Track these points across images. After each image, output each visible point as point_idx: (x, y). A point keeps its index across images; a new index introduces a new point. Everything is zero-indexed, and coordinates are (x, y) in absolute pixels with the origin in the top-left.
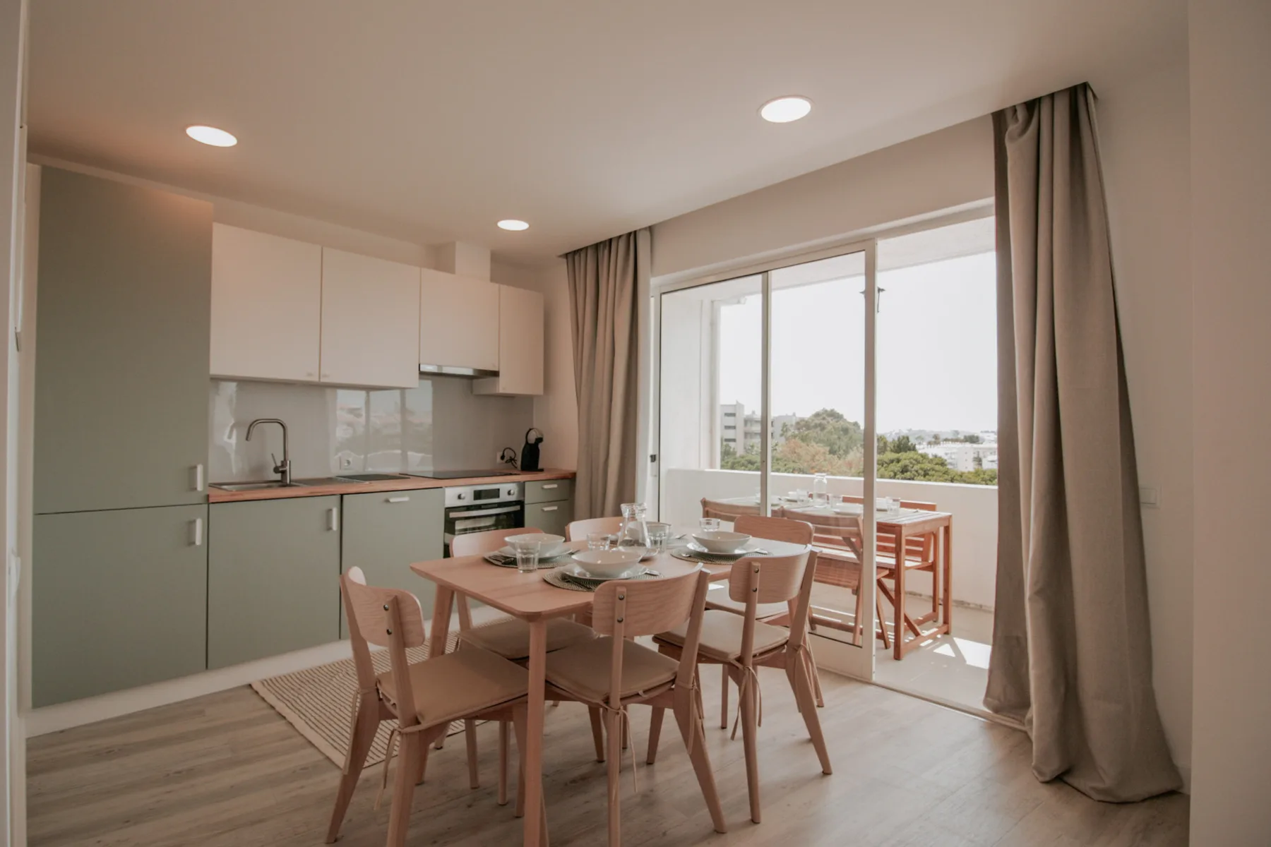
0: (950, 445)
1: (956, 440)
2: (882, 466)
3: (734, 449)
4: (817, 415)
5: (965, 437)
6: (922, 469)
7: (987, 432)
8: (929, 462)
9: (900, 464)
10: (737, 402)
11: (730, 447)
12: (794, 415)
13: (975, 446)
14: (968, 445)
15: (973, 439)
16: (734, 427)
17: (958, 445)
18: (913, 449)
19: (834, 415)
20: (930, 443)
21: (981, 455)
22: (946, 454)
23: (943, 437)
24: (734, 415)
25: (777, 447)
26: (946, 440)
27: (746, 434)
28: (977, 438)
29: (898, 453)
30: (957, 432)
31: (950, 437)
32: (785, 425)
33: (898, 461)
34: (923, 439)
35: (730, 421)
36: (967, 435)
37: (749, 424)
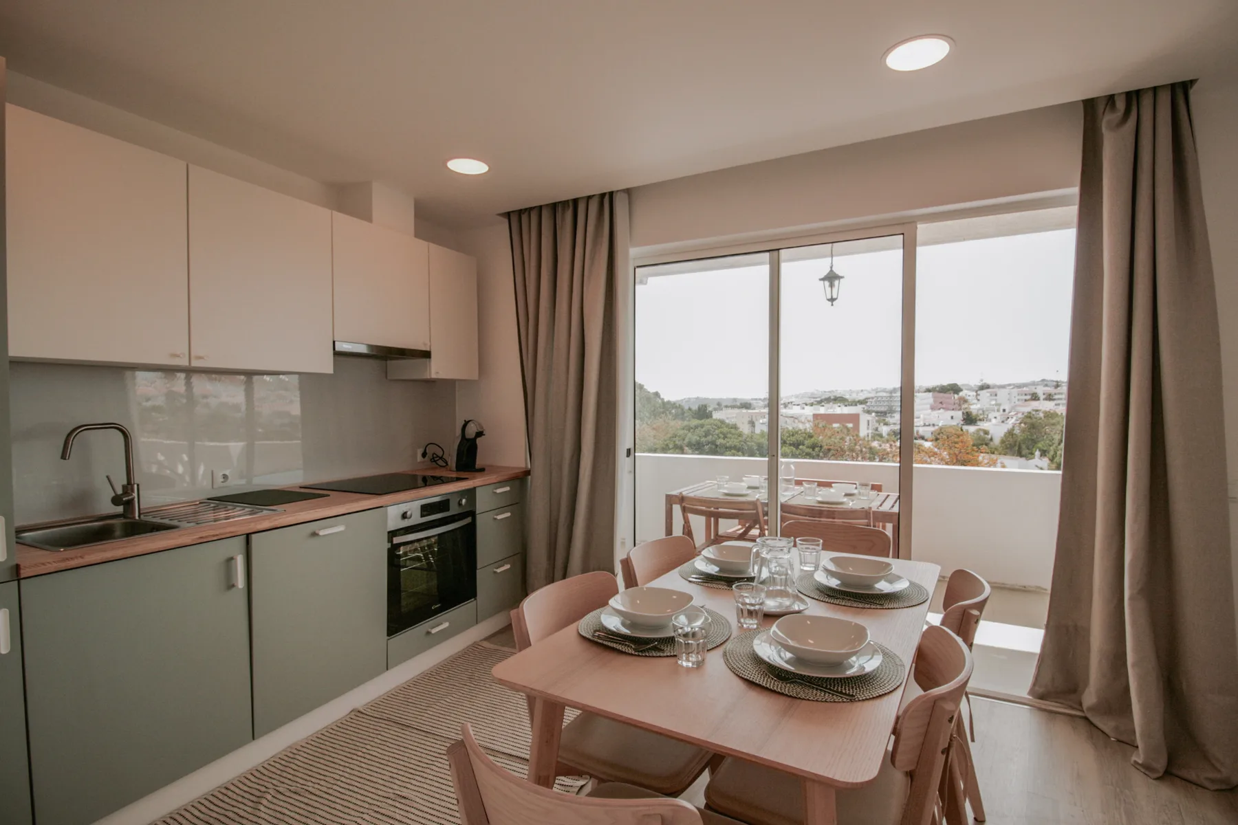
0: (730, 411)
1: (733, 407)
2: (689, 431)
5: (741, 404)
6: (721, 433)
7: (756, 399)
8: (726, 427)
9: (704, 429)
13: (749, 411)
14: (744, 411)
15: (746, 405)
17: (736, 411)
18: (709, 416)
20: (715, 410)
21: (754, 419)
22: (727, 418)
23: (724, 404)
26: (726, 407)
28: (750, 404)
29: (701, 420)
30: (735, 400)
31: (729, 405)
33: (702, 426)
36: (743, 402)
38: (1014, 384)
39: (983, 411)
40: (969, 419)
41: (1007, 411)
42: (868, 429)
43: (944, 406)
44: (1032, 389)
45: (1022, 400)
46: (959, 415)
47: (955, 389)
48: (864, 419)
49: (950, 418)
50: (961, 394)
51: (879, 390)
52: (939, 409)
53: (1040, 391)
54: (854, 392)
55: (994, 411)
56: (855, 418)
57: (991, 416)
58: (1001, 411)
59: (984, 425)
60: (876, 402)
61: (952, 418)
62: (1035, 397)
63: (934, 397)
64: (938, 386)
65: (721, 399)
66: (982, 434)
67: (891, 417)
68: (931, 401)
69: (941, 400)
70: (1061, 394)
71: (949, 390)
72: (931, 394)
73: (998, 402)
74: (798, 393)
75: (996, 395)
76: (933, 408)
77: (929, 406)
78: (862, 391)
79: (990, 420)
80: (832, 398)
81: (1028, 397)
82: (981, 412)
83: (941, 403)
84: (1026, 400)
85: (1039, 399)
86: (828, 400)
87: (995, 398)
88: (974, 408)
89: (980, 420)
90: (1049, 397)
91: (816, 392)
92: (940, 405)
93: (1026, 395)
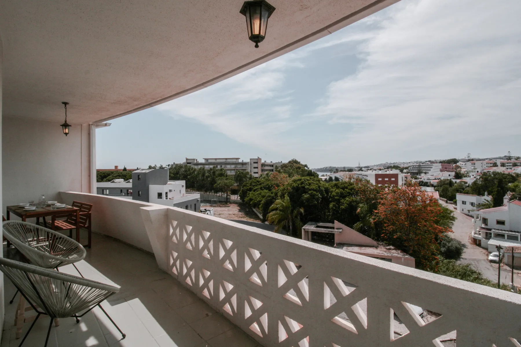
0: (342, 173)
1: (344, 171)
3: (254, 176)
4: (290, 162)
10: (258, 157)
11: (252, 176)
12: (281, 162)
13: (350, 173)
15: (350, 170)
16: (257, 168)
17: (345, 173)
19: (296, 162)
20: (334, 172)
21: (351, 177)
22: (340, 176)
23: (339, 169)
24: (257, 163)
25: (271, 175)
26: (341, 171)
27: (262, 170)
28: (352, 170)
30: (344, 168)
32: (276, 166)
34: (332, 171)
35: (256, 165)
36: (349, 169)
37: (263, 167)
38: (489, 159)
39: (467, 172)
40: (458, 176)
41: (479, 172)
42: (402, 181)
43: (447, 170)
44: (494, 161)
45: (489, 166)
46: (453, 174)
47: (455, 161)
48: (401, 176)
49: (448, 176)
50: (458, 164)
51: (418, 162)
52: (445, 171)
53: (499, 162)
54: (405, 163)
55: (473, 172)
56: (396, 176)
57: (471, 174)
58: (476, 172)
59: (465, 179)
60: (413, 168)
61: (449, 175)
62: (495, 165)
63: (442, 165)
64: (446, 160)
65: (338, 167)
66: (463, 183)
67: (420, 175)
68: (441, 167)
69: (445, 167)
70: (511, 163)
71: (451, 162)
72: (440, 164)
73: (476, 168)
74: (378, 164)
75: (475, 164)
76: (441, 171)
77: (439, 170)
78: (409, 163)
79: (470, 177)
80: (393, 166)
81: (492, 165)
82: (466, 172)
83: (446, 168)
84: (491, 166)
85: (497, 166)
86: (388, 168)
87: (474, 165)
88: (463, 171)
89: (465, 177)
90: (503, 165)
91: (386, 164)
92: (445, 169)
93: (491, 164)
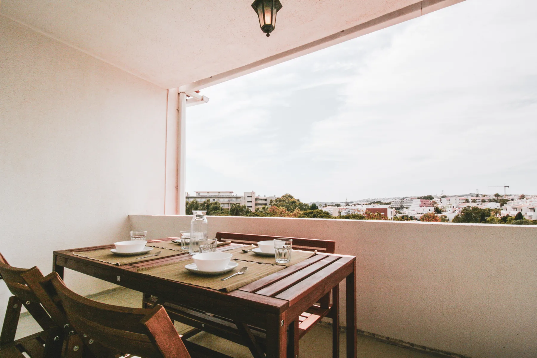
0: (330, 207)
2: (306, 215)
3: (251, 210)
4: (284, 196)
5: (335, 204)
7: (342, 203)
8: (323, 213)
10: (252, 191)
11: (249, 210)
12: (275, 196)
13: (339, 207)
14: (336, 207)
15: (338, 205)
16: (251, 202)
17: (333, 207)
18: (317, 208)
19: (290, 196)
20: (324, 207)
21: (341, 211)
22: (329, 211)
23: (328, 204)
24: (251, 197)
25: (268, 209)
26: (329, 206)
27: (256, 204)
28: (339, 205)
29: (312, 210)
30: (333, 203)
31: (330, 205)
32: (271, 200)
33: (312, 213)
34: (321, 205)
35: (250, 199)
36: (336, 204)
37: (257, 200)
38: (457, 196)
39: (444, 207)
40: (438, 211)
41: (455, 207)
42: (391, 215)
43: (426, 205)
44: (466, 198)
45: (461, 202)
46: (432, 209)
47: (431, 198)
48: (389, 211)
49: (429, 210)
50: (433, 200)
51: (396, 198)
52: (424, 206)
53: (470, 198)
54: (385, 199)
55: (449, 207)
56: (385, 210)
57: (447, 210)
58: (452, 207)
59: (444, 214)
60: (395, 203)
61: (430, 210)
62: (467, 201)
63: (421, 201)
64: (423, 197)
65: (327, 202)
66: (443, 217)
67: (402, 210)
68: (420, 203)
69: (424, 203)
70: (479, 199)
71: (428, 198)
72: (420, 200)
73: (450, 203)
74: (360, 200)
75: (449, 200)
76: (421, 206)
77: (419, 205)
78: (389, 199)
79: (447, 212)
80: (376, 202)
81: (464, 201)
82: (443, 208)
83: (424, 204)
84: (463, 202)
85: (469, 202)
86: (374, 203)
87: (449, 201)
88: (440, 206)
89: (443, 211)
90: (474, 201)
91: (368, 199)
92: (424, 205)
93: (463, 200)
